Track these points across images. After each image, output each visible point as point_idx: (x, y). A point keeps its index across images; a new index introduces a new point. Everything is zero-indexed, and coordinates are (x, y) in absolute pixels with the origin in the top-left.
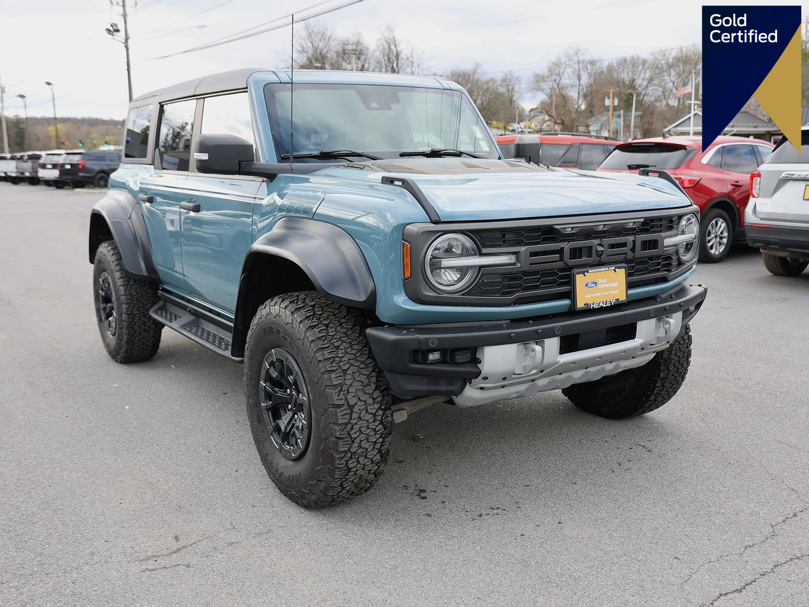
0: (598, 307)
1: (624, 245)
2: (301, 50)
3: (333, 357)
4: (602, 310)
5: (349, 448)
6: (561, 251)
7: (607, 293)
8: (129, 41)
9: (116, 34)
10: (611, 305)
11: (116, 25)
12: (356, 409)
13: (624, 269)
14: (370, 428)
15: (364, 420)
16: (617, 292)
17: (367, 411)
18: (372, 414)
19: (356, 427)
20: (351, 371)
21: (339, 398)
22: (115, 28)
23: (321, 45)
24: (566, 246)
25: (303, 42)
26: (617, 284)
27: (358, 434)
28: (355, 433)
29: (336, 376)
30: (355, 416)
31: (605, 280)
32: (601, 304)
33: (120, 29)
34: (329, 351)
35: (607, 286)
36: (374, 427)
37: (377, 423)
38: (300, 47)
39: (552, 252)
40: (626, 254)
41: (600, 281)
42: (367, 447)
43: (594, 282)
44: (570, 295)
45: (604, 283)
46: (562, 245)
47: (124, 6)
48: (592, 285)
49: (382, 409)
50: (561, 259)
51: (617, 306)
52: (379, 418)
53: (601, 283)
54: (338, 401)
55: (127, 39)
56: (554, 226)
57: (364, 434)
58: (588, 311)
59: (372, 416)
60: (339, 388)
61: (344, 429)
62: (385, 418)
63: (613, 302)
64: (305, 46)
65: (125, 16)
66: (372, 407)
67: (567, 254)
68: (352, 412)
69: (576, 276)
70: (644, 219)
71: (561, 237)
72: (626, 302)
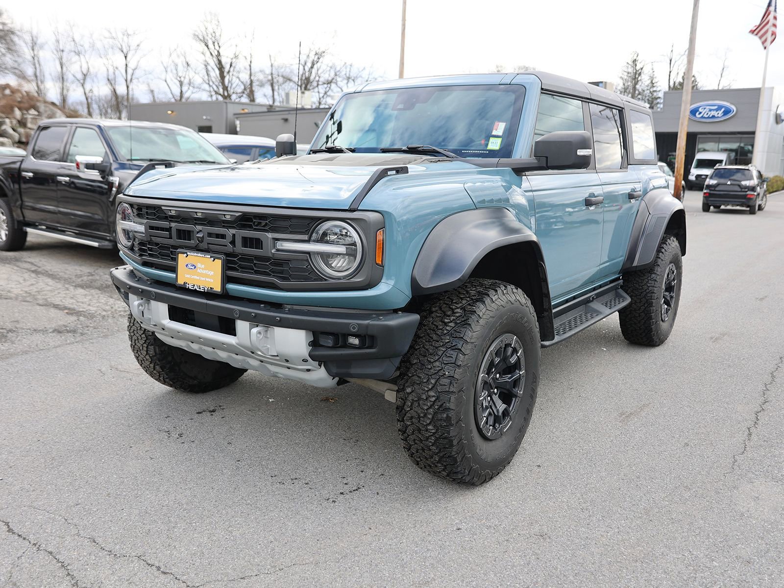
0: (192, 288)
1: (223, 236)
4: (194, 293)
6: (169, 230)
7: (203, 279)
10: (205, 291)
13: (220, 260)
16: (212, 281)
24: (174, 227)
26: (213, 273)
31: (203, 266)
32: (196, 287)
35: (204, 272)
39: (162, 229)
40: (227, 246)
41: (199, 265)
43: (193, 265)
44: (174, 270)
45: (202, 269)
46: (170, 224)
48: (192, 267)
50: (170, 236)
51: (209, 295)
53: (200, 268)
56: (162, 207)
58: (184, 289)
63: (206, 289)
67: (174, 234)
69: (179, 254)
70: (241, 214)
71: (168, 218)
72: (220, 294)
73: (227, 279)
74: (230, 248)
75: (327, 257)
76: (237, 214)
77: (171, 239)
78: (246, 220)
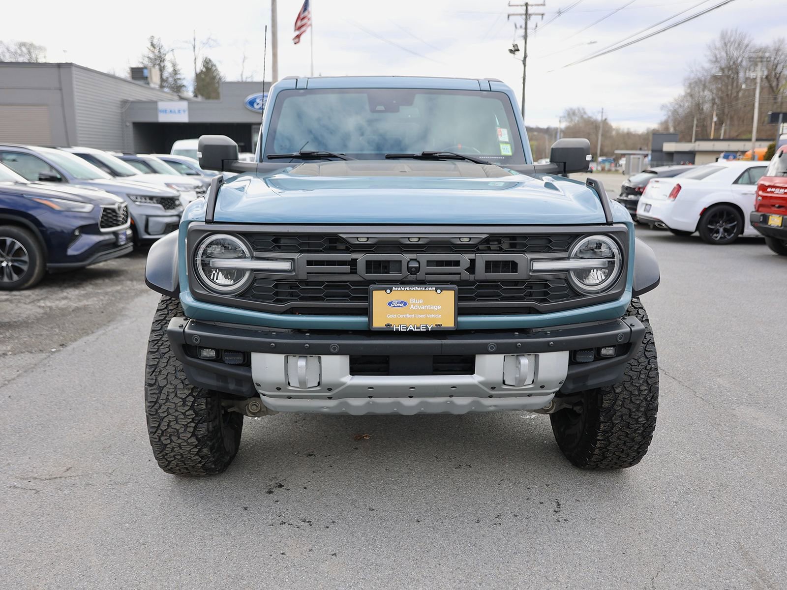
0: (405, 330)
1: (457, 263)
2: (714, 59)
3: (157, 340)
5: (159, 425)
6: (353, 263)
7: (422, 316)
8: (527, 59)
9: (517, 53)
10: (427, 330)
11: (517, 45)
12: (165, 391)
13: (453, 291)
14: (178, 411)
15: (173, 403)
16: (440, 316)
17: (176, 395)
18: (182, 398)
19: (164, 408)
20: (169, 355)
21: (151, 378)
22: (516, 48)
23: (736, 54)
24: (361, 258)
25: (717, 52)
26: (439, 307)
27: (166, 414)
28: (163, 412)
29: (153, 357)
30: (163, 396)
31: (421, 301)
32: (411, 328)
33: (519, 49)
34: (156, 334)
35: (423, 308)
36: (183, 411)
37: (187, 408)
38: (714, 57)
39: (339, 263)
40: (460, 274)
41: (412, 301)
42: (178, 428)
43: (402, 302)
44: (366, 311)
45: (419, 304)
46: (354, 256)
47: (526, 29)
48: (399, 304)
49: (193, 396)
50: (354, 271)
51: (438, 333)
52: (190, 404)
53: (414, 304)
54: (149, 380)
55: (525, 57)
56: (340, 235)
57: (172, 415)
58: (388, 333)
59: (181, 400)
60: (153, 369)
61: (153, 407)
62: (198, 405)
63: (431, 327)
64: (718, 56)
65: (525, 37)
66: (182, 392)
67: (361, 267)
68: (160, 393)
69: (374, 292)
70: (488, 235)
71: (351, 248)
72: (454, 329)
73: (460, 311)
74: (466, 275)
75: (583, 273)
76: (484, 236)
77: (356, 273)
78: (493, 242)
